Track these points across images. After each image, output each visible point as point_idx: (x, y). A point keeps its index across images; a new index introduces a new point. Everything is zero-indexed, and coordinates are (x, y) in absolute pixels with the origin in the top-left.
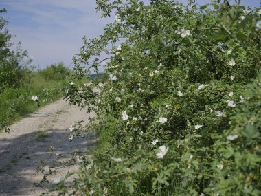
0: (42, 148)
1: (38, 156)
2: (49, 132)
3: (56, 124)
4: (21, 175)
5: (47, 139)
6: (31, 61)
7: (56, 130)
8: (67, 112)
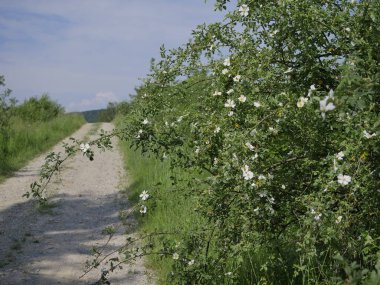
0: (53, 225)
1: (50, 238)
2: (56, 200)
3: (60, 186)
4: (34, 270)
5: (55, 210)
6: (9, 91)
7: (65, 195)
8: (72, 168)
